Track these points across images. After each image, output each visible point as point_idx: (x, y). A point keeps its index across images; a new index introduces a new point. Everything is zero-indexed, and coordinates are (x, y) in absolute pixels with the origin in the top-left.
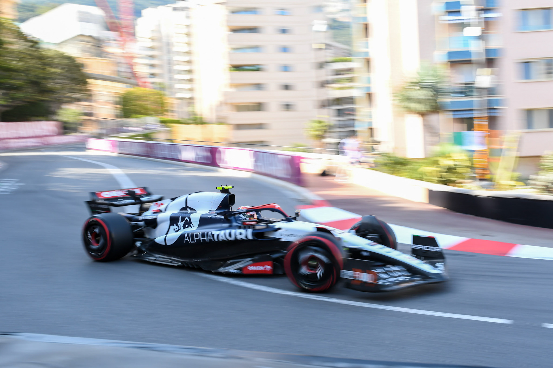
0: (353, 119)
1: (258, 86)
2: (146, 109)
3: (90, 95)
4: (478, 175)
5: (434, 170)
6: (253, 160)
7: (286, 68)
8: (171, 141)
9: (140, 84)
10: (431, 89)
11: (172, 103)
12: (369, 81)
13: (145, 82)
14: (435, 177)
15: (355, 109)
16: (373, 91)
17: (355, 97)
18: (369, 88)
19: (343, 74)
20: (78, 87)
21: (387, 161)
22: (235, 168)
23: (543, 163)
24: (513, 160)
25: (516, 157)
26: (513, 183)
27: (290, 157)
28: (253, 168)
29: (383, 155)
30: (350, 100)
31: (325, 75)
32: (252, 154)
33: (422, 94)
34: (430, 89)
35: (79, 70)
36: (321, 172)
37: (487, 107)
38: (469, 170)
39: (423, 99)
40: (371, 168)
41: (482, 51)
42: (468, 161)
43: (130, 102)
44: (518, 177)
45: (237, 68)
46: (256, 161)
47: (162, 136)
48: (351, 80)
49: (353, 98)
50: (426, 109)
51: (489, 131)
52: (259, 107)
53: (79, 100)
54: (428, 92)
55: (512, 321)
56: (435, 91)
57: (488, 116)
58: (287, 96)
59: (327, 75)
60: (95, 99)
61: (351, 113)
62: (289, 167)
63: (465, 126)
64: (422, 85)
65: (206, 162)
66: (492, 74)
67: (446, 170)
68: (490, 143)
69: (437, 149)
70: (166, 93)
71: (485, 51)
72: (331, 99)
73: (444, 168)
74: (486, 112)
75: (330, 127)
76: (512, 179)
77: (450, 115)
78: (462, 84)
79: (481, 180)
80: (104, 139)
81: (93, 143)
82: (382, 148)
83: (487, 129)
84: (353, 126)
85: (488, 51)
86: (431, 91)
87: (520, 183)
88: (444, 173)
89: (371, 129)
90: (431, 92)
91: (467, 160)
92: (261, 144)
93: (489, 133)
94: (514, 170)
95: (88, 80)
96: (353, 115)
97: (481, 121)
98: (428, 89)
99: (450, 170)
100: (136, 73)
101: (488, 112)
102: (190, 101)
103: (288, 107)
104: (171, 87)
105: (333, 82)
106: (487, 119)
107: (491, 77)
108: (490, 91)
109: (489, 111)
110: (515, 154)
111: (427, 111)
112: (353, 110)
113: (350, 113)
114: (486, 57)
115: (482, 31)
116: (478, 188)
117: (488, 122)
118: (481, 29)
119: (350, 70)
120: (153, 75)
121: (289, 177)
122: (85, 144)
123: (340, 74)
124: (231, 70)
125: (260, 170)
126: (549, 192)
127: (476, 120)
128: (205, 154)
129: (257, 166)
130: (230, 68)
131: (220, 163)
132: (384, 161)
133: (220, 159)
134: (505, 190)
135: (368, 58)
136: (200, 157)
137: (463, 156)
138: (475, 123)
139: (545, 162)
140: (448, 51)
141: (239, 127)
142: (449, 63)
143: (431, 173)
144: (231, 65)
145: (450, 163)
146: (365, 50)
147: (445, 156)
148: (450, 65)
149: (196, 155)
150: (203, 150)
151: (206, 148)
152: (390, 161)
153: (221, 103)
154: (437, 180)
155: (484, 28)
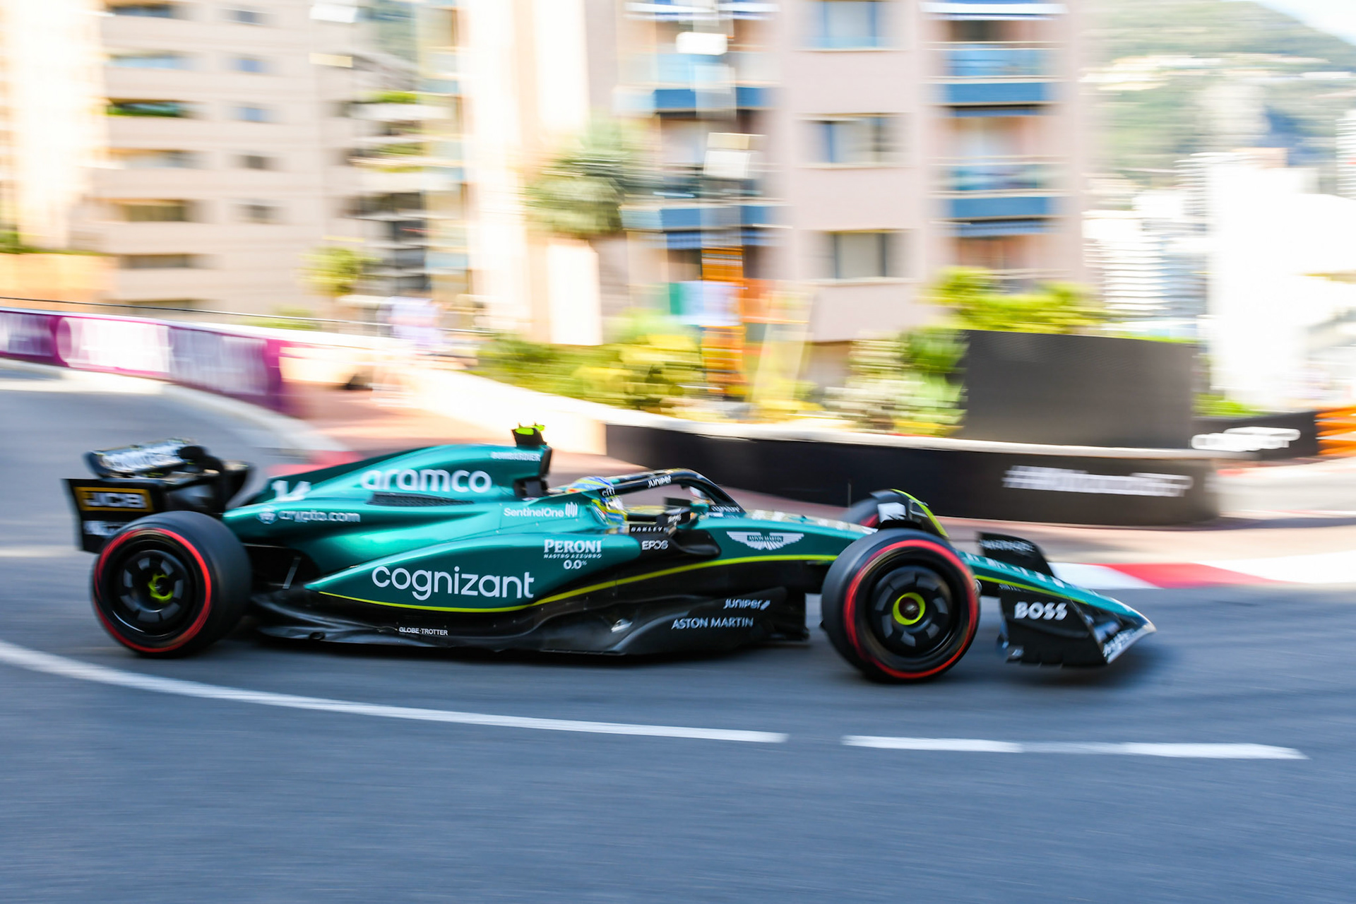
0: (422, 248)
1: (176, 157)
4: (720, 387)
5: (619, 376)
6: (167, 349)
7: (253, 114)
10: (612, 179)
12: (459, 153)
14: (620, 392)
15: (425, 221)
16: (469, 179)
17: (425, 191)
18: (460, 171)
19: (396, 134)
21: (508, 354)
22: (119, 371)
23: (857, 359)
24: (801, 348)
25: (807, 344)
26: (798, 405)
27: (263, 342)
28: (167, 370)
29: (497, 337)
30: (413, 200)
31: (351, 133)
32: (166, 334)
33: (586, 190)
34: (608, 178)
36: (343, 380)
37: (740, 225)
38: (699, 375)
39: (591, 202)
40: (469, 368)
41: (729, 92)
42: (697, 354)
44: (809, 392)
45: (125, 107)
46: (177, 352)
48: (416, 149)
49: (422, 194)
50: (598, 228)
51: (745, 283)
52: (178, 211)
54: (603, 186)
56: (621, 184)
57: (741, 248)
58: (257, 185)
59: (358, 135)
61: (417, 231)
62: (261, 366)
63: (688, 267)
64: (588, 167)
65: (38, 353)
66: (750, 148)
67: (645, 376)
68: (748, 309)
69: (622, 323)
71: (735, 91)
72: (368, 195)
73: (642, 371)
74: (738, 237)
75: (367, 265)
76: (797, 396)
77: (662, 244)
78: (679, 168)
79: (727, 398)
83: (742, 279)
84: (421, 264)
85: (742, 93)
86: (611, 184)
87: (813, 406)
88: (641, 382)
89: (468, 272)
90: (611, 187)
91: (695, 352)
92: (185, 306)
93: (746, 288)
94: (801, 376)
96: (420, 236)
97: (728, 257)
98: (603, 178)
99: (653, 375)
101: (743, 238)
103: (259, 212)
106: (740, 253)
107: (749, 155)
108: (747, 187)
109: (744, 234)
110: (803, 336)
111: (602, 231)
112: (419, 224)
113: (414, 233)
114: (738, 105)
115: (729, 43)
116: (718, 418)
117: (743, 261)
118: (726, 40)
119: (412, 125)
121: (261, 393)
123: (389, 134)
124: (109, 113)
125: (185, 376)
126: (876, 427)
127: (707, 256)
128: (37, 332)
129: (179, 364)
130: (108, 106)
131: (68, 356)
132: (502, 353)
133: (68, 347)
134: (773, 422)
135: (458, 96)
136: (24, 340)
137: (686, 343)
138: (705, 261)
139: (861, 356)
140: (655, 88)
141: (134, 262)
142: (659, 117)
143: (603, 381)
144: (110, 99)
145: (657, 359)
146: (449, 75)
147: (634, 340)
148: (660, 121)
149: (12, 336)
150: (31, 323)
151: (40, 317)
152: (515, 354)
153: (85, 200)
154: (627, 400)
155: (733, 36)
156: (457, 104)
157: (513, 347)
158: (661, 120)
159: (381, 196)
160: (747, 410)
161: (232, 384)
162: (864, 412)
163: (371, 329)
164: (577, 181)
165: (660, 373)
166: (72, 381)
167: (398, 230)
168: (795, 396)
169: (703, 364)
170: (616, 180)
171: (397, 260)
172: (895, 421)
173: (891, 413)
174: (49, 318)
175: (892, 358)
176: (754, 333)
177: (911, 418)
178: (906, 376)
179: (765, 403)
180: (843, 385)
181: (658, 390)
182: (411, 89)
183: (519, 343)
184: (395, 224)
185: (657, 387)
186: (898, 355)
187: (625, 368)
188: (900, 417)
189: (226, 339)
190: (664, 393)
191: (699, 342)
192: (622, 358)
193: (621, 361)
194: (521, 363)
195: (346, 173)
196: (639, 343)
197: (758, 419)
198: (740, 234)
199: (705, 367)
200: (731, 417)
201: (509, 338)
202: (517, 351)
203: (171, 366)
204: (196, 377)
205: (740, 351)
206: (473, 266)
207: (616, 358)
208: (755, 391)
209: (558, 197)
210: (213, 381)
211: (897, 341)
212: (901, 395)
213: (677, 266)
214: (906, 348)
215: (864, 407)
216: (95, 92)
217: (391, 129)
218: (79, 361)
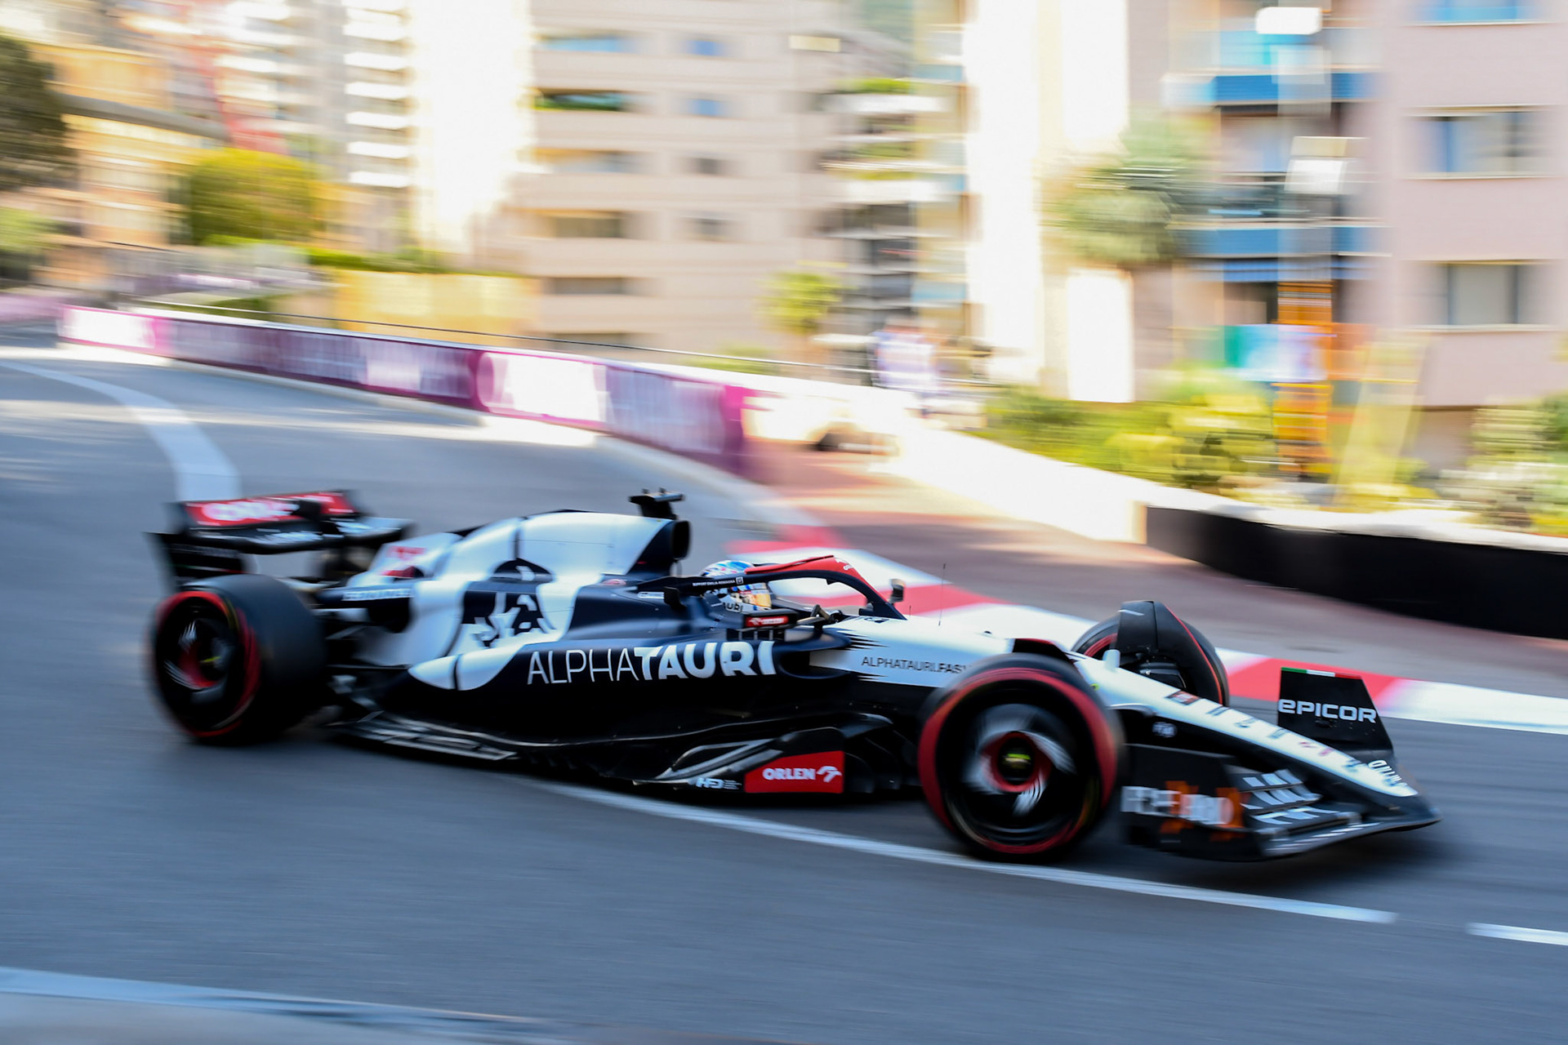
0: (908, 275)
1: (615, 159)
2: (259, 218)
3: (72, 167)
4: (1295, 462)
5: (1165, 445)
6: (604, 394)
7: (707, 107)
8: (334, 322)
9: (236, 136)
10: (1164, 194)
11: (338, 203)
12: (959, 157)
13: (253, 133)
14: (1167, 466)
15: (913, 241)
16: (974, 187)
17: (915, 203)
18: (961, 179)
19: (879, 132)
20: (37, 140)
21: (1020, 411)
22: (546, 418)
24: (1405, 417)
25: (1415, 409)
26: (1399, 490)
27: (720, 389)
28: (604, 420)
29: (1005, 390)
30: (899, 214)
31: (821, 132)
32: (604, 375)
33: (1130, 207)
34: (1160, 193)
35: (40, 86)
37: (1330, 254)
38: (1269, 446)
39: (1135, 223)
40: (972, 429)
41: (1321, 82)
42: (1269, 419)
43: (209, 195)
44: (1416, 473)
45: (556, 99)
46: (613, 398)
47: (305, 307)
48: (906, 150)
49: (910, 206)
50: (1145, 256)
51: (1335, 329)
52: (614, 226)
53: (37, 181)
54: (1153, 203)
55: (1394, 913)
56: (1175, 199)
57: (1331, 283)
58: (709, 195)
59: (841, 133)
60: (89, 181)
61: (902, 253)
62: (718, 419)
63: (1254, 307)
64: (1133, 179)
65: (454, 395)
66: (1347, 155)
67: (1201, 445)
68: (1336, 363)
69: (1172, 378)
70: (322, 168)
71: (1330, 79)
73: (1196, 439)
74: (1326, 269)
75: (849, 295)
76: (1399, 478)
77: (1217, 276)
78: (1243, 178)
79: (1305, 478)
80: (116, 309)
81: (85, 323)
82: (998, 369)
83: (1328, 323)
84: (906, 294)
85: (1340, 80)
86: (1163, 200)
87: (1422, 491)
88: (1195, 453)
89: (966, 306)
90: (1162, 204)
92: (620, 341)
93: (1335, 336)
94: (1405, 452)
95: (71, 120)
96: (907, 260)
97: (1314, 296)
98: (1153, 192)
99: (1211, 444)
100: (223, 103)
101: (1333, 269)
102: (399, 198)
103: (710, 227)
104: (336, 152)
105: (844, 155)
106: (1329, 290)
107: (1346, 163)
108: (1337, 206)
109: (1336, 265)
110: (1410, 400)
111: (1147, 259)
112: (906, 244)
113: (897, 255)
114: (1333, 97)
115: (1324, 17)
116: (1295, 503)
117: (1332, 300)
118: (1322, 15)
119: (902, 120)
120: (283, 111)
121: (716, 451)
122: (54, 326)
123: (870, 132)
124: (538, 106)
125: (626, 427)
126: (1507, 524)
127: (1285, 295)
128: (453, 370)
129: (618, 413)
130: (537, 97)
131: (489, 399)
132: (1014, 411)
133: (490, 389)
134: (1368, 512)
135: (962, 84)
136: (438, 377)
137: (1253, 404)
138: (1281, 302)
139: (1488, 430)
140: (1216, 75)
141: (560, 285)
142: (1219, 112)
143: (1145, 451)
144: (540, 89)
145: (1215, 424)
146: (950, 59)
147: (1190, 400)
148: (1220, 118)
149: (424, 373)
150: (447, 359)
151: (457, 351)
152: (1031, 412)
153: (505, 210)
154: (1175, 476)
155: (1329, 10)
156: (960, 95)
157: (1028, 404)
158: (1222, 116)
159: (859, 208)
160: (1332, 495)
161: (681, 440)
162: (1492, 502)
163: (847, 377)
164: (1117, 195)
165: (1219, 443)
166: (492, 429)
167: (877, 251)
168: (1396, 478)
169: (1274, 432)
170: (1170, 195)
171: (875, 289)
172: (1531, 516)
173: (1527, 505)
174: (468, 353)
175: (1529, 432)
176: (1343, 394)
177: (1556, 514)
178: (1549, 457)
179: (1360, 487)
180: (1463, 466)
181: (1217, 465)
182: (903, 76)
183: (1036, 399)
184: (873, 243)
185: (1214, 461)
186: (1540, 428)
187: (1174, 434)
188: (1541, 512)
189: (677, 384)
190: (1224, 469)
191: (1270, 405)
192: (1170, 423)
193: (1168, 426)
194: (1039, 424)
195: (818, 180)
196: (1195, 405)
197: (1347, 508)
198: (1330, 265)
199: (1277, 437)
200: (1311, 502)
201: (1023, 392)
202: (1034, 408)
203: (608, 416)
204: (637, 428)
205: (1324, 417)
206: (973, 297)
207: (1163, 422)
208: (1344, 470)
209: (1095, 217)
210: (659, 434)
211: (1539, 408)
212: (1541, 482)
213: (1236, 304)
214: (1551, 420)
215: (1493, 495)
216: (521, 80)
217: (874, 124)
218: (503, 405)
